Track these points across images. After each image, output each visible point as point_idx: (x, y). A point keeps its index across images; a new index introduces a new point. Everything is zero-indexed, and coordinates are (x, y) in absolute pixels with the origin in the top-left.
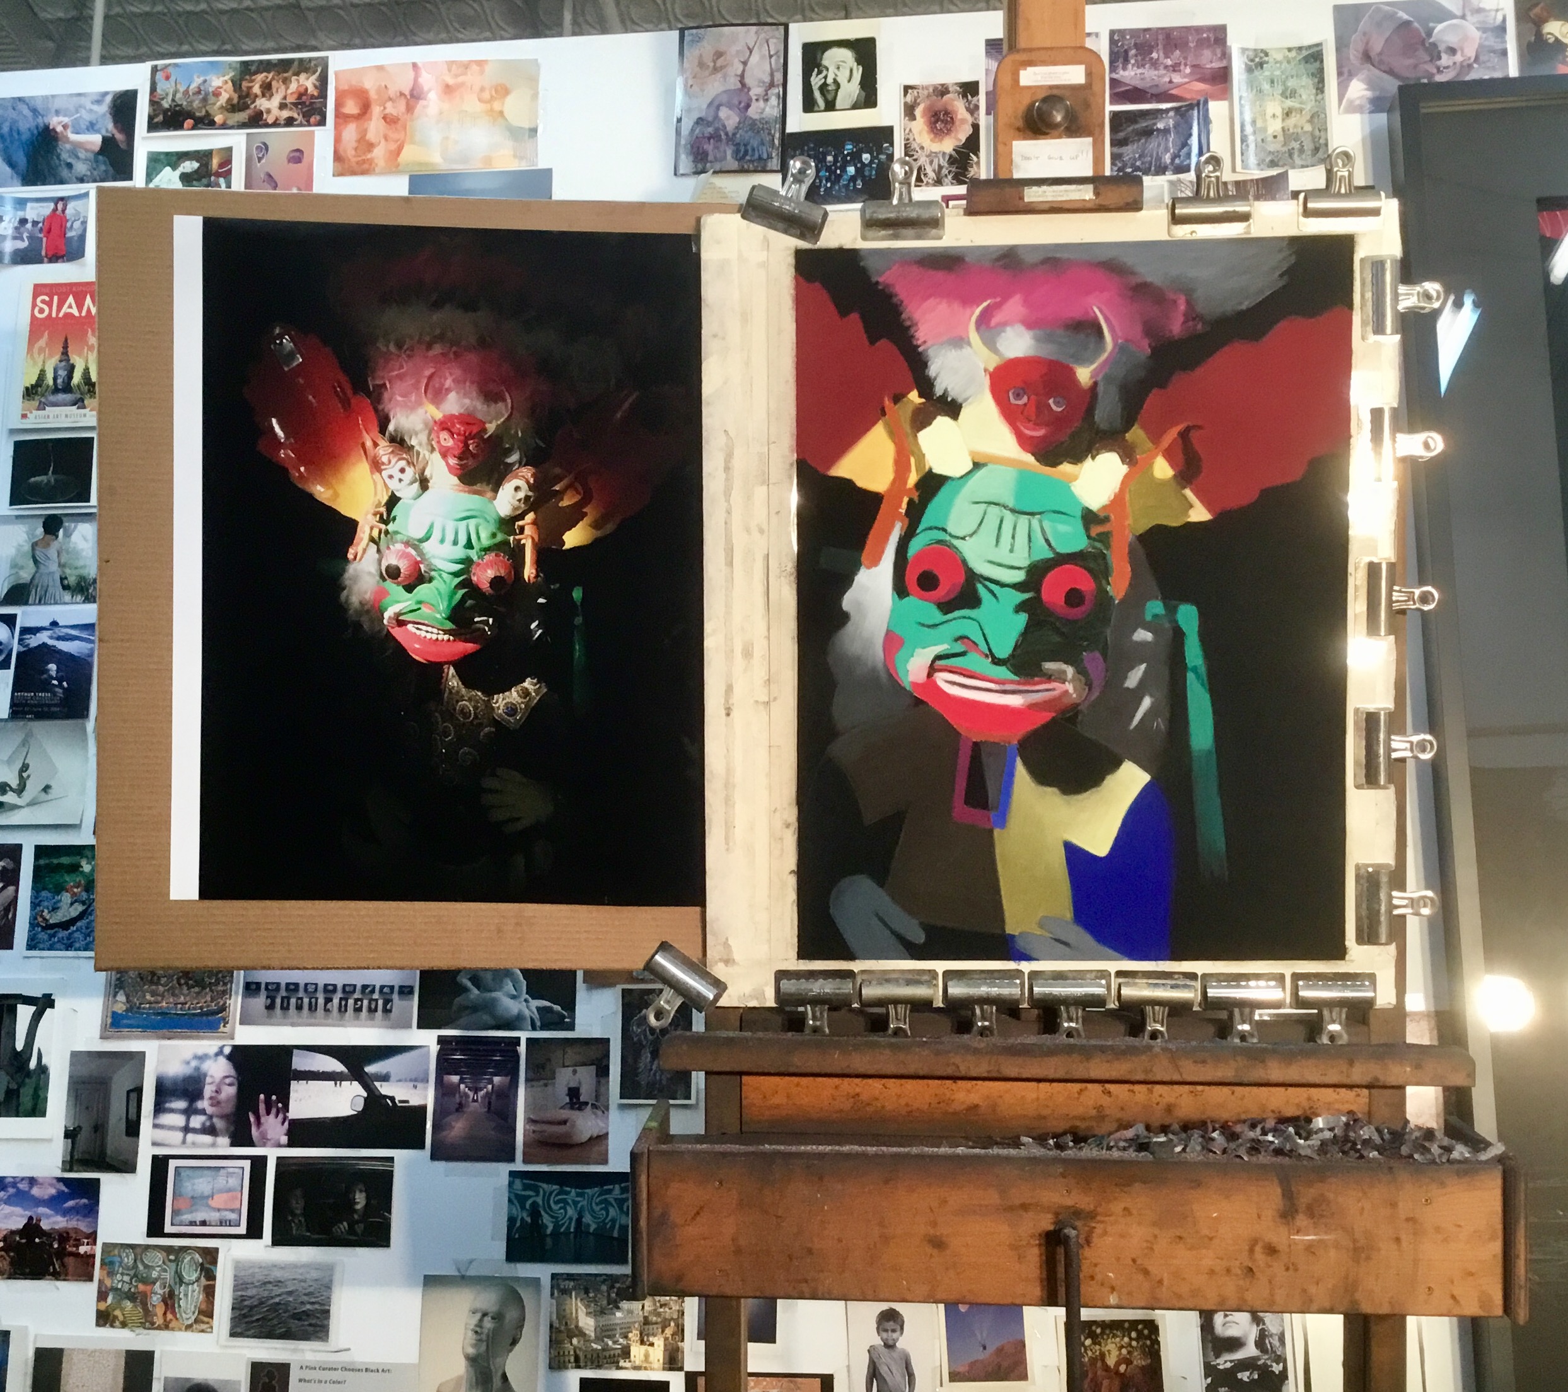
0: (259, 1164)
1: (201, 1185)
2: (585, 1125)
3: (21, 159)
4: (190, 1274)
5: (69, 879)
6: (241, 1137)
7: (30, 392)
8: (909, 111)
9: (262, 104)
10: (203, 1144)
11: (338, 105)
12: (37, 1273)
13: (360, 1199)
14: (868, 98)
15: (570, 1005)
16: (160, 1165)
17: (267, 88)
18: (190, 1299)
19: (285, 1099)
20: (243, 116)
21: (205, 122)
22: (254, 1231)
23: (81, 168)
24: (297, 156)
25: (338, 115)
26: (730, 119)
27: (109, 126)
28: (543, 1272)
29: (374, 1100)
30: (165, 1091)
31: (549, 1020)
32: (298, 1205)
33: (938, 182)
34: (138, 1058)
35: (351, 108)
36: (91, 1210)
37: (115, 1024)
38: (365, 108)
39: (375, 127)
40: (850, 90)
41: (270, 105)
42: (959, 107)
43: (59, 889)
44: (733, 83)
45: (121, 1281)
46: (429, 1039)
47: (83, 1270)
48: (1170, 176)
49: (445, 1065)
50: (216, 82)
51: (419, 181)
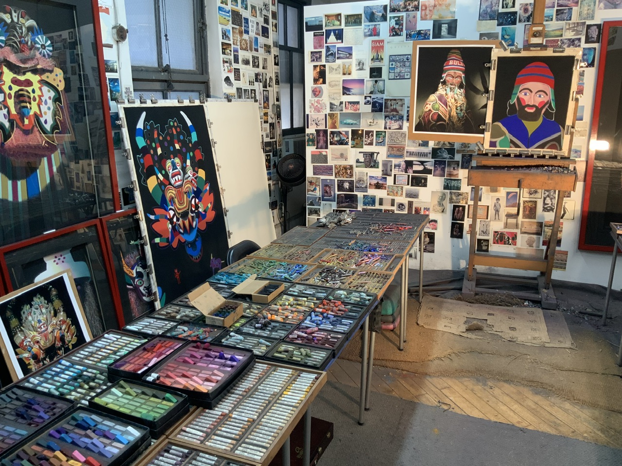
0: (409, 176)
1: (401, 178)
2: (455, 172)
3: (369, 18)
4: (400, 189)
5: (381, 136)
6: (406, 172)
7: (372, 60)
8: (520, 9)
9: (409, 7)
10: (401, 173)
11: (421, 7)
12: (379, 189)
13: (423, 181)
14: (513, 6)
15: (454, 156)
16: (395, 175)
17: (409, 4)
18: (400, 192)
19: (412, 167)
20: (405, 10)
21: (399, 11)
22: (408, 184)
23: (378, 19)
24: (414, 17)
25: (422, 9)
26: (489, 10)
27: (383, 12)
28: (448, 191)
29: (425, 168)
30: (395, 166)
31: (451, 158)
32: (414, 182)
33: (524, 22)
34: (391, 161)
35: (424, 8)
36: (386, 181)
37: (388, 156)
38: (426, 8)
39: (428, 12)
40: (511, 4)
41: (410, 7)
42: (529, 8)
43: (379, 137)
44: (490, 3)
45: (390, 190)
46: (433, 160)
47: (385, 188)
48: (565, 21)
49: (435, 164)
50: (401, 3)
51: (435, 22)
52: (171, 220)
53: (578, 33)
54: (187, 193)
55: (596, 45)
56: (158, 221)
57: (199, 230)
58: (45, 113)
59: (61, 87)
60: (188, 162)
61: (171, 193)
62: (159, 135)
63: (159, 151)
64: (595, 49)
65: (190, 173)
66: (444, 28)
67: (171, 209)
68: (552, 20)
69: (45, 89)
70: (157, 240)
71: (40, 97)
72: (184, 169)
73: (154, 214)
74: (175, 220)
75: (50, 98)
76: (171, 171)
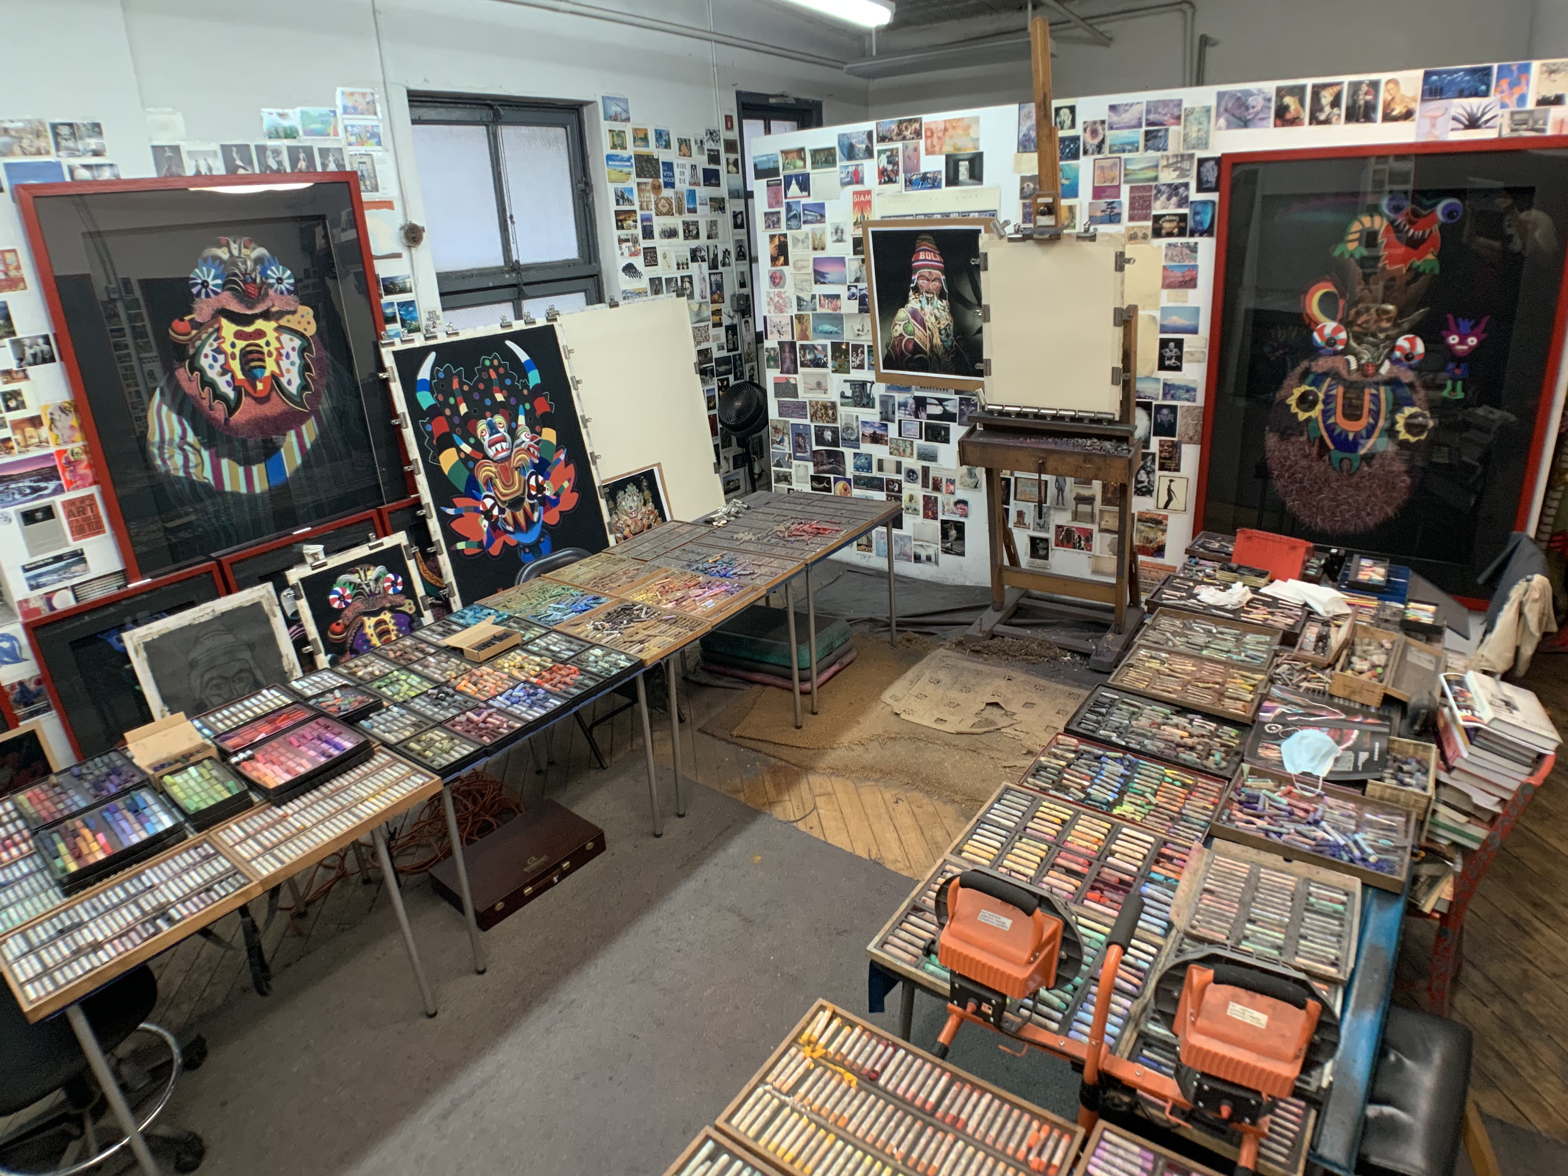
0: (921, 423)
1: (909, 427)
3: (846, 154)
4: (908, 445)
6: (917, 416)
7: (855, 224)
8: (1084, 131)
9: (905, 133)
10: (909, 418)
11: (926, 132)
12: (877, 443)
13: (943, 433)
14: (1073, 125)
16: (900, 421)
17: (906, 127)
18: (908, 451)
19: (926, 409)
20: (901, 137)
21: (891, 140)
22: (921, 438)
23: (861, 155)
24: (916, 150)
25: (926, 136)
27: (867, 141)
29: (945, 411)
30: (900, 405)
32: (930, 434)
33: (1093, 153)
34: (894, 397)
35: (929, 133)
36: (886, 430)
37: (888, 388)
38: (932, 133)
39: (935, 139)
41: (908, 133)
42: (1100, 128)
45: (894, 446)
46: (957, 397)
47: (886, 443)
48: (1160, 152)
49: (961, 404)
50: (893, 126)
51: (948, 157)
52: (488, 514)
53: (1183, 173)
54: (521, 469)
55: (1214, 196)
56: (461, 516)
57: (545, 526)
58: (288, 371)
59: (311, 330)
60: (522, 419)
61: (485, 471)
62: (461, 384)
63: (463, 409)
64: (1213, 203)
65: (525, 436)
66: (964, 166)
67: (487, 496)
68: (1137, 150)
69: (285, 338)
70: (461, 545)
71: (277, 349)
72: (513, 432)
73: (452, 506)
74: (495, 512)
75: (293, 349)
76: (487, 437)
